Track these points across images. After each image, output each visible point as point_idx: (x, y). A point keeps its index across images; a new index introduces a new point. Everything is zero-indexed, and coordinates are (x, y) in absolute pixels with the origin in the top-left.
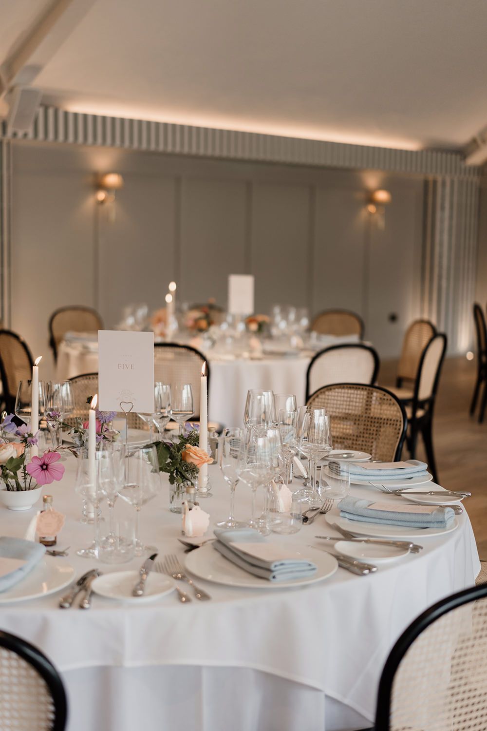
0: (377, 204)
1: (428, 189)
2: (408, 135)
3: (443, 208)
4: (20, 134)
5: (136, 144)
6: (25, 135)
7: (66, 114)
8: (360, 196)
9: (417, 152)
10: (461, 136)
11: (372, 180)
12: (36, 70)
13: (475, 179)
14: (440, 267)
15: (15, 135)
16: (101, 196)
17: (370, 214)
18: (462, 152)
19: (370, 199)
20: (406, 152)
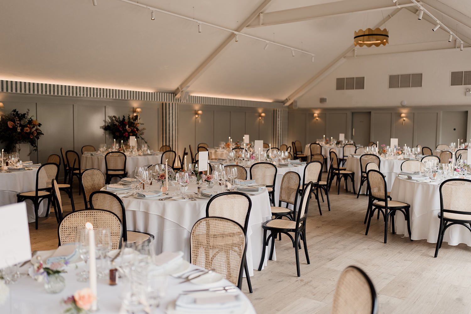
0: (262, 117)
1: (274, 112)
2: (270, 99)
3: (279, 117)
4: (184, 102)
5: (204, 103)
6: (185, 102)
7: (191, 96)
8: (257, 114)
9: (271, 103)
10: (283, 98)
11: (260, 110)
12: (189, 87)
13: (287, 109)
14: (278, 133)
15: (183, 102)
16: (197, 116)
17: (260, 119)
18: (283, 102)
19: (260, 116)
20: (270, 103)
